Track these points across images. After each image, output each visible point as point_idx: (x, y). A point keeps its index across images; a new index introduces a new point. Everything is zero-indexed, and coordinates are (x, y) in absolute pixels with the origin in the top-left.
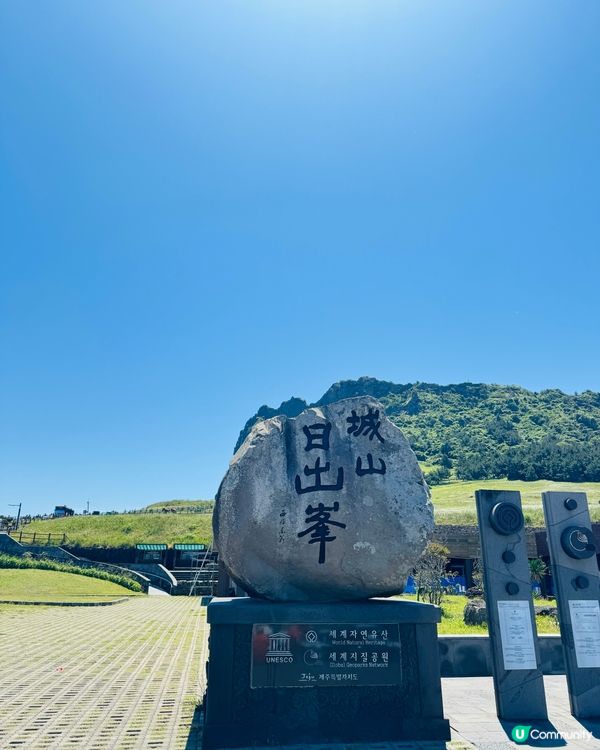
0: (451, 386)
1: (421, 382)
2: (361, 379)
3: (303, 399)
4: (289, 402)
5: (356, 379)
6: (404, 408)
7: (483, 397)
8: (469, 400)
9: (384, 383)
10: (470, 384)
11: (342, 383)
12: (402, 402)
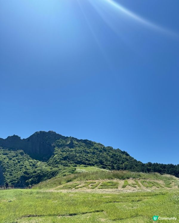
0: (81, 140)
1: (72, 137)
2: (50, 132)
3: (19, 136)
4: (12, 137)
5: (47, 131)
6: (67, 145)
7: (92, 145)
8: (88, 146)
9: (58, 135)
10: (88, 140)
11: (41, 132)
12: (66, 143)
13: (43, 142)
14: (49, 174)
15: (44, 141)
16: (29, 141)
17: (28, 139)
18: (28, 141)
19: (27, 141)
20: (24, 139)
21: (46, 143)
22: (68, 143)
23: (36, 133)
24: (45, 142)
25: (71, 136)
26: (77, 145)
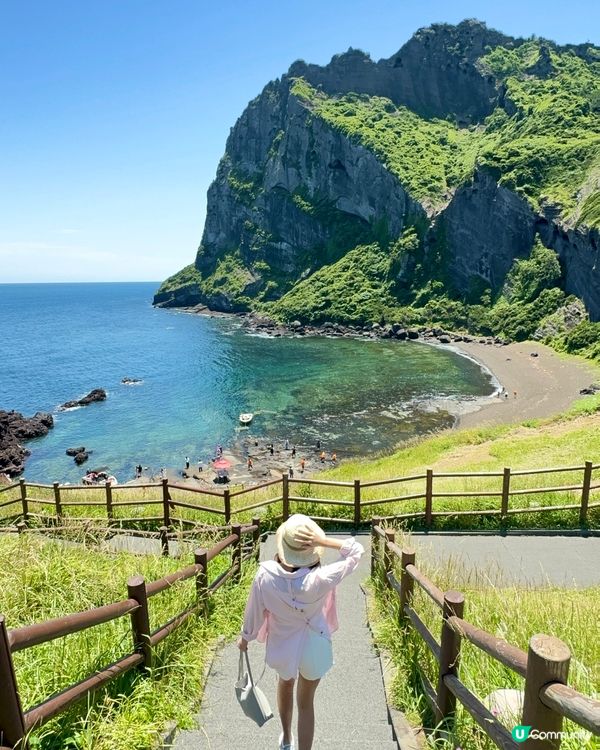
0: (569, 46)
1: (537, 37)
2: (465, 22)
3: (365, 52)
5: (456, 23)
6: (529, 71)
10: (592, 45)
11: (434, 27)
12: (522, 62)
13: (449, 65)
14: (565, 156)
15: (449, 61)
16: (402, 66)
17: (398, 59)
18: (395, 66)
19: (392, 65)
20: (382, 61)
21: (458, 67)
22: (531, 63)
23: (420, 32)
24: (452, 65)
25: (533, 36)
26: (563, 68)
